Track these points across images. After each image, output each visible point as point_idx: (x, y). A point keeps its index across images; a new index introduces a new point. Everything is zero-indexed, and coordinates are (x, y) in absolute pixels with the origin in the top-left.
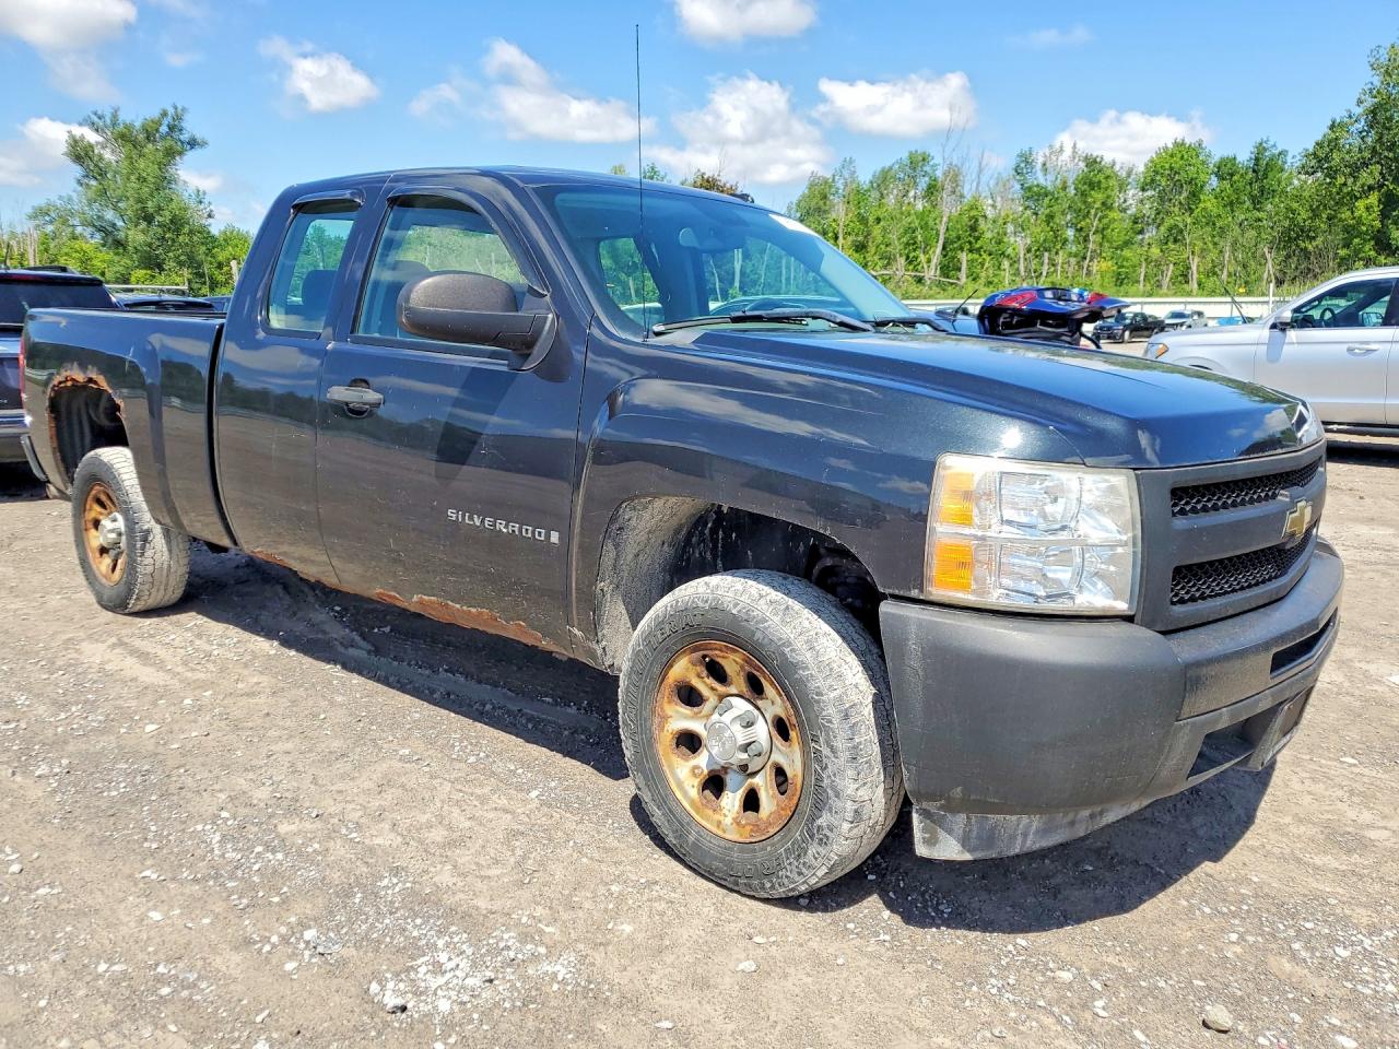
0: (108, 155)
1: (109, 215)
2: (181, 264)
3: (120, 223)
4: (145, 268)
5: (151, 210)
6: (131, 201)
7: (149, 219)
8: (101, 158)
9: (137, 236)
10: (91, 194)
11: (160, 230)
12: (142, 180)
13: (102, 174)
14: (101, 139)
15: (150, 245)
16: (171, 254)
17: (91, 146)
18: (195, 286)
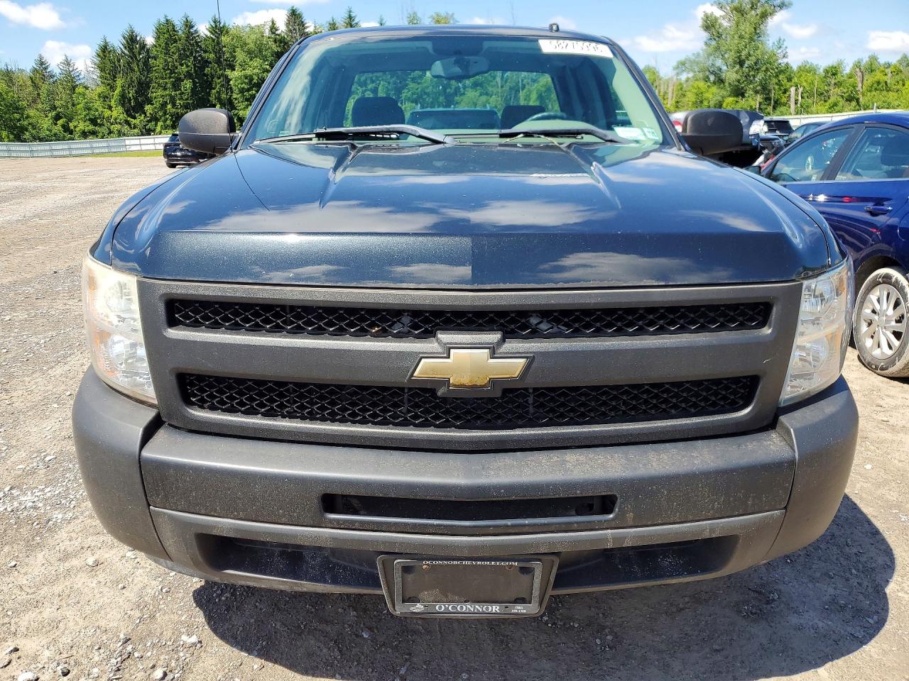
0: (725, 24)
1: (719, 63)
2: (757, 92)
3: (724, 68)
4: (734, 96)
5: (743, 57)
6: (732, 53)
7: (741, 63)
8: (720, 25)
9: (731, 75)
10: (710, 50)
11: (747, 70)
12: (741, 37)
13: (719, 36)
14: (722, 13)
15: (739, 81)
16: (751, 86)
17: (716, 19)
18: (763, 107)
